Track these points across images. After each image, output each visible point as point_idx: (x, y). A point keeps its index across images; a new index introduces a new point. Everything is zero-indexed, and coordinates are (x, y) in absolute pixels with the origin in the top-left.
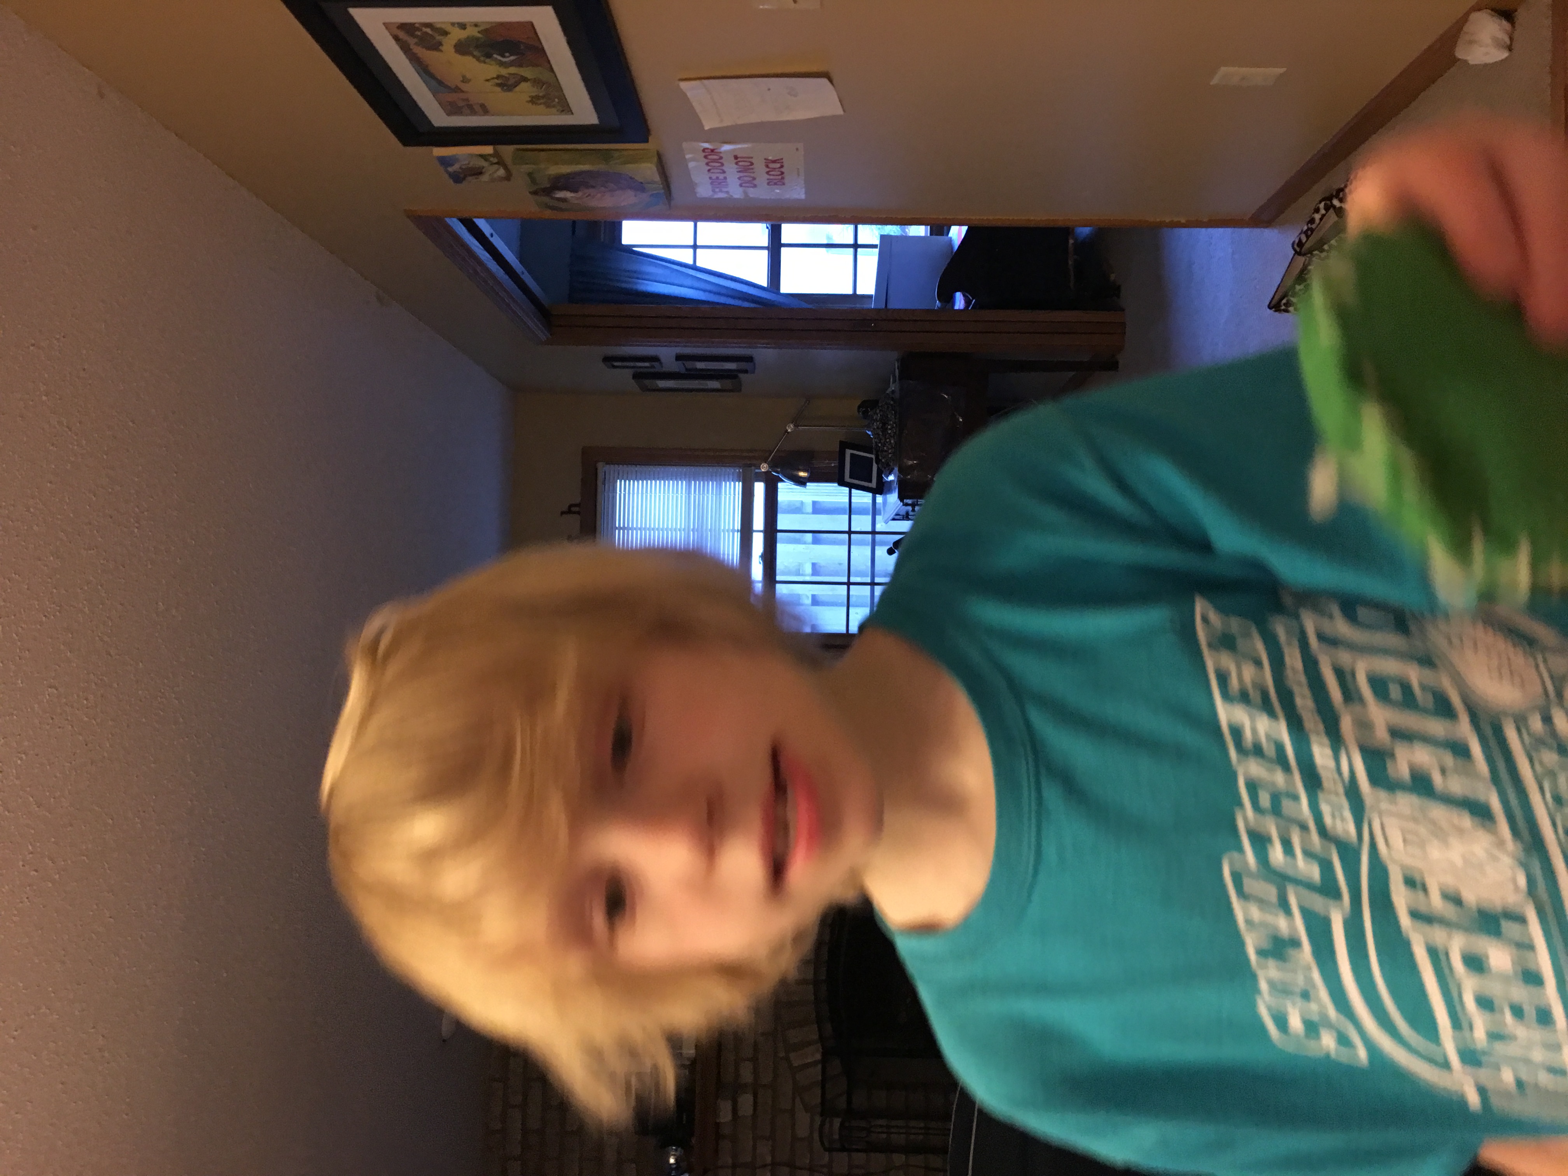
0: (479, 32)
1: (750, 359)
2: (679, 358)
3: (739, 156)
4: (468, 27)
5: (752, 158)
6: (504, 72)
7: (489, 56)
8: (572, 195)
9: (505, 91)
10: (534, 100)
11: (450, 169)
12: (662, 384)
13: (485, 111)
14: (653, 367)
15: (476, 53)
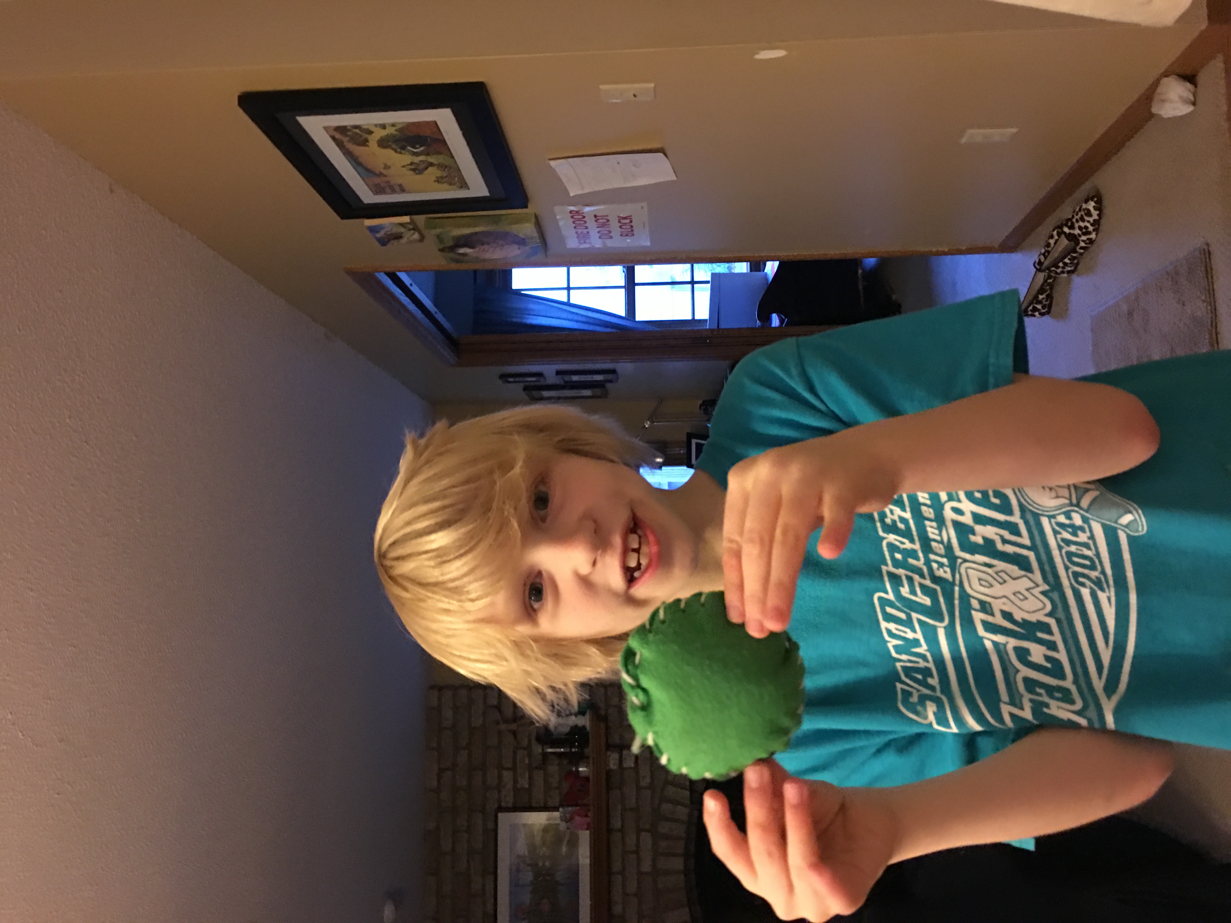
0: (396, 131)
1: (613, 372)
2: (558, 373)
3: (597, 215)
4: (388, 127)
5: (607, 216)
6: (417, 159)
7: (403, 148)
8: (471, 250)
9: (417, 174)
10: (439, 180)
11: (378, 235)
12: (546, 394)
13: (403, 190)
14: (539, 381)
15: (394, 146)
